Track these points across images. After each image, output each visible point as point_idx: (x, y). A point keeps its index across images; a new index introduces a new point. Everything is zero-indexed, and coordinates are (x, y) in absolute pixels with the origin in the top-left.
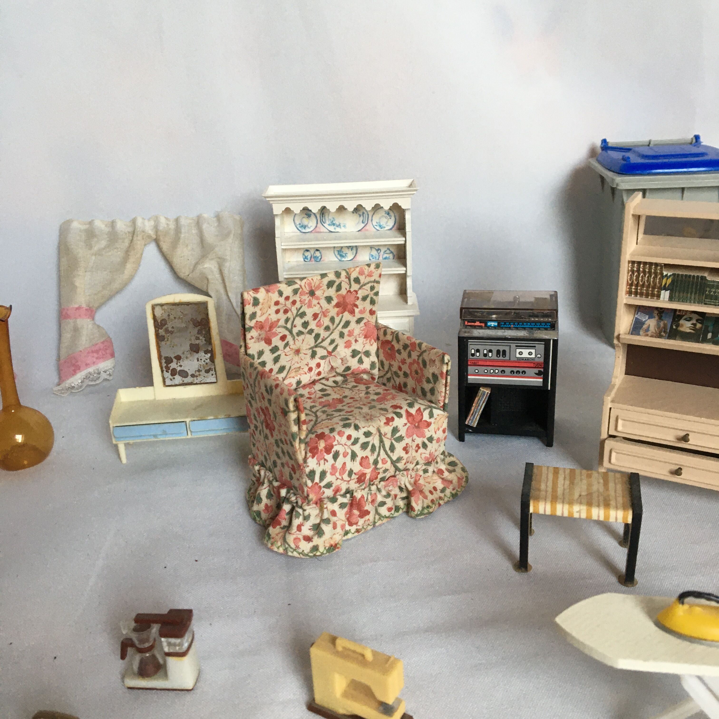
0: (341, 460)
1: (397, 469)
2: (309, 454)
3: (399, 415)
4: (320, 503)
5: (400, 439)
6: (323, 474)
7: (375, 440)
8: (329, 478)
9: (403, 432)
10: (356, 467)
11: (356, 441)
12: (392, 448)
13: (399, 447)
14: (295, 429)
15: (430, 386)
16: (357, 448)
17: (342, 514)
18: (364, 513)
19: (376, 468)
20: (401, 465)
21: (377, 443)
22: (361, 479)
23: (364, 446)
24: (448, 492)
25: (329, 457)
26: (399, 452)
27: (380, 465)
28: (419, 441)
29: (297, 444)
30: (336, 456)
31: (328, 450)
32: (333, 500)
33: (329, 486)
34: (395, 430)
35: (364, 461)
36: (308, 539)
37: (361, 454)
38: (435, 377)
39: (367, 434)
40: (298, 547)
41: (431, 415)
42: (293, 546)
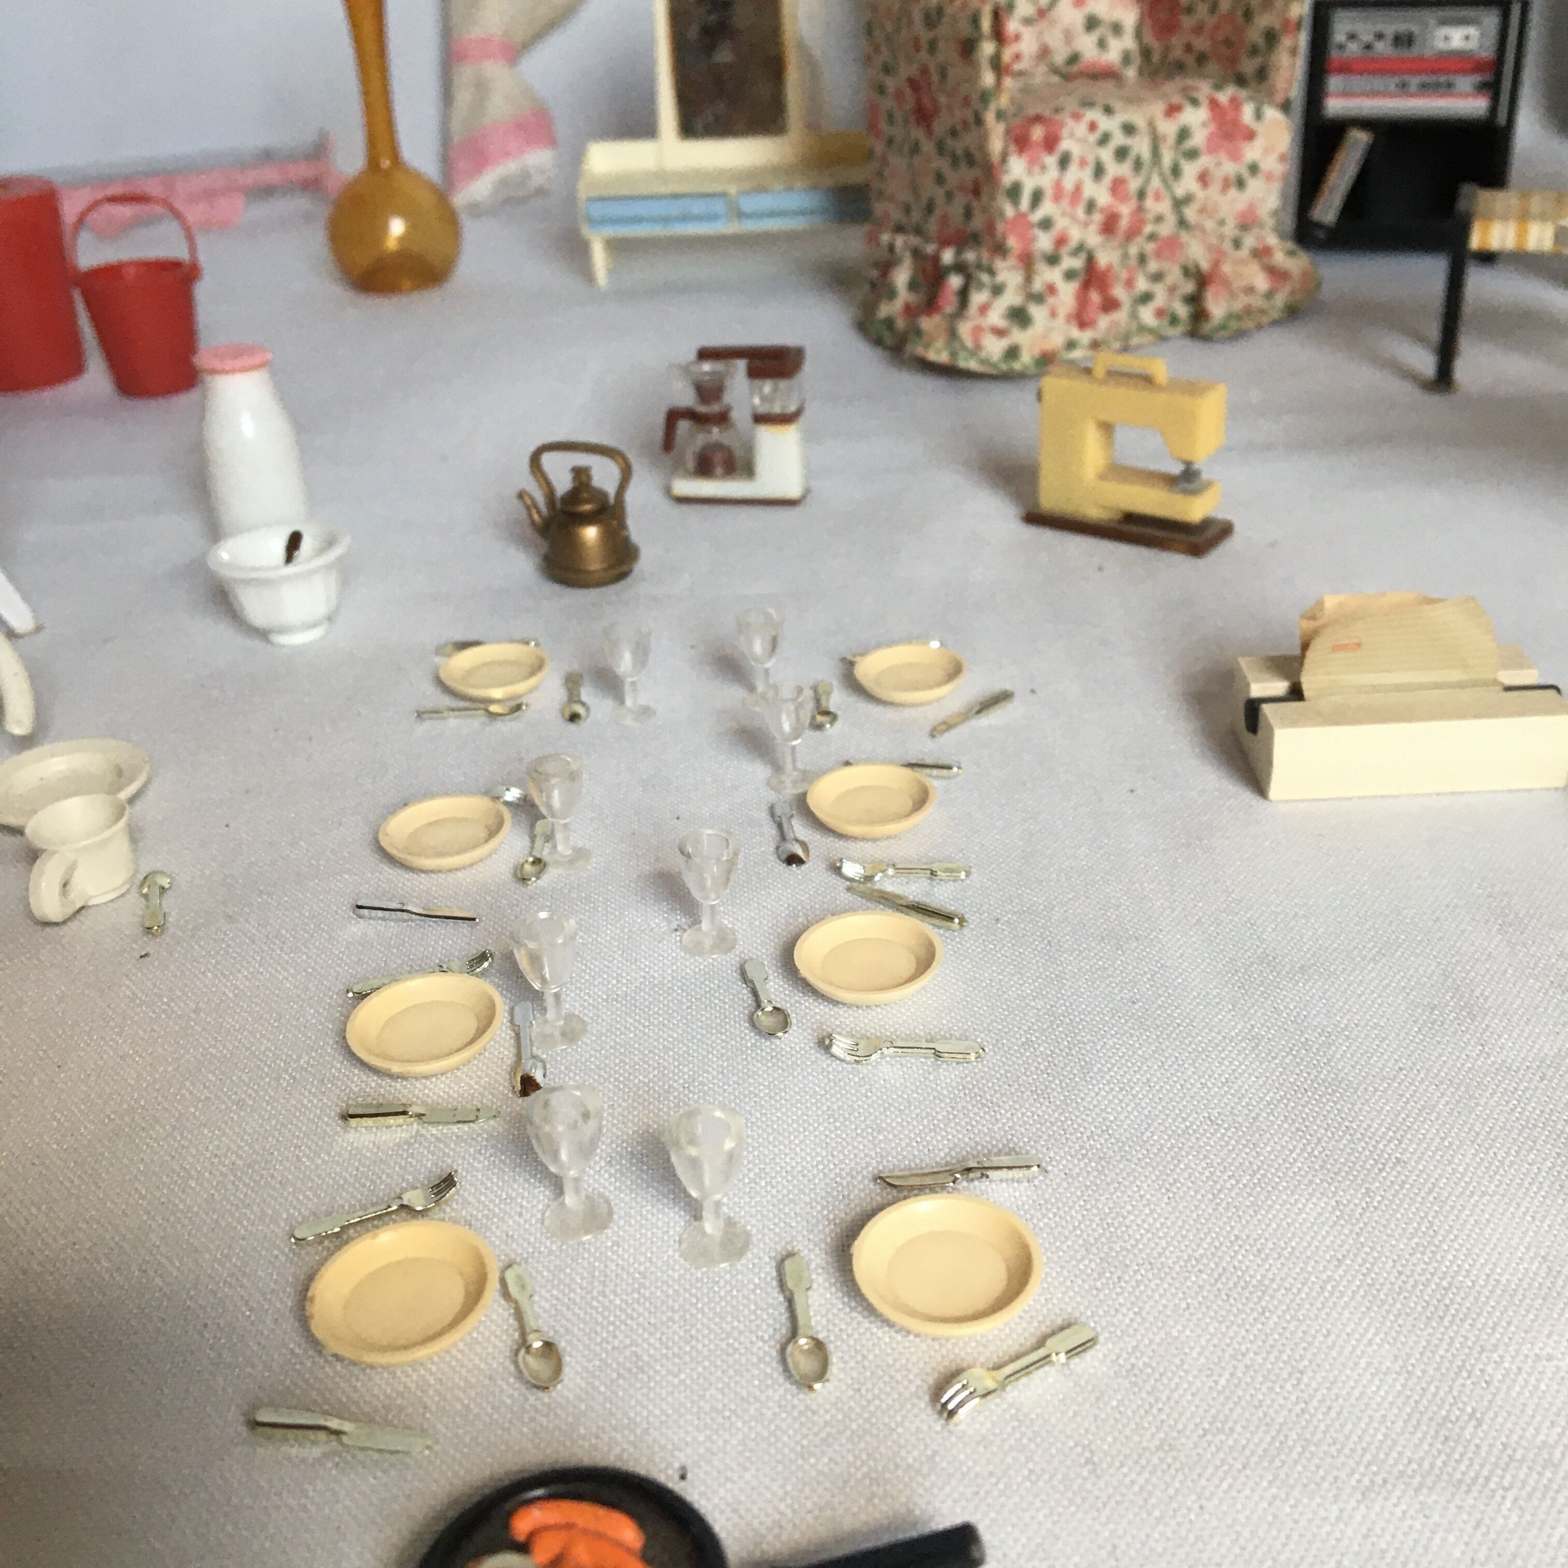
0: (1073, 175)
1: (1182, 223)
2: (1012, 148)
3: (1195, 102)
4: (1027, 262)
5: (1192, 154)
6: (1037, 197)
7: (1141, 146)
8: (1047, 208)
9: (1198, 139)
10: (1102, 196)
11: (1104, 139)
12: (1176, 171)
13: (1190, 170)
14: (988, 78)
15: (1258, 61)
16: (1106, 155)
17: (1067, 293)
18: (1110, 305)
19: (1140, 209)
20: (1190, 213)
21: (1146, 153)
22: (1109, 226)
23: (1121, 153)
24: (1280, 299)
25: (1051, 161)
26: (1188, 183)
27: (1149, 203)
28: (1229, 168)
29: (990, 117)
30: (1064, 161)
31: (1050, 143)
32: (1053, 260)
33: (1046, 224)
34: (1184, 134)
35: (1118, 186)
36: (1000, 333)
37: (1114, 169)
38: (1271, 37)
39: (1129, 129)
40: (978, 347)
41: (1258, 115)
42: (969, 343)
